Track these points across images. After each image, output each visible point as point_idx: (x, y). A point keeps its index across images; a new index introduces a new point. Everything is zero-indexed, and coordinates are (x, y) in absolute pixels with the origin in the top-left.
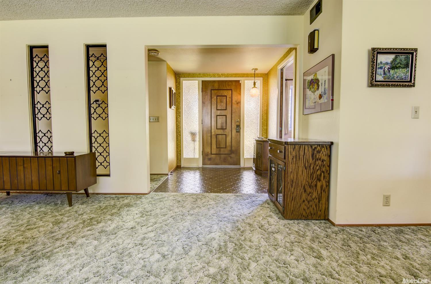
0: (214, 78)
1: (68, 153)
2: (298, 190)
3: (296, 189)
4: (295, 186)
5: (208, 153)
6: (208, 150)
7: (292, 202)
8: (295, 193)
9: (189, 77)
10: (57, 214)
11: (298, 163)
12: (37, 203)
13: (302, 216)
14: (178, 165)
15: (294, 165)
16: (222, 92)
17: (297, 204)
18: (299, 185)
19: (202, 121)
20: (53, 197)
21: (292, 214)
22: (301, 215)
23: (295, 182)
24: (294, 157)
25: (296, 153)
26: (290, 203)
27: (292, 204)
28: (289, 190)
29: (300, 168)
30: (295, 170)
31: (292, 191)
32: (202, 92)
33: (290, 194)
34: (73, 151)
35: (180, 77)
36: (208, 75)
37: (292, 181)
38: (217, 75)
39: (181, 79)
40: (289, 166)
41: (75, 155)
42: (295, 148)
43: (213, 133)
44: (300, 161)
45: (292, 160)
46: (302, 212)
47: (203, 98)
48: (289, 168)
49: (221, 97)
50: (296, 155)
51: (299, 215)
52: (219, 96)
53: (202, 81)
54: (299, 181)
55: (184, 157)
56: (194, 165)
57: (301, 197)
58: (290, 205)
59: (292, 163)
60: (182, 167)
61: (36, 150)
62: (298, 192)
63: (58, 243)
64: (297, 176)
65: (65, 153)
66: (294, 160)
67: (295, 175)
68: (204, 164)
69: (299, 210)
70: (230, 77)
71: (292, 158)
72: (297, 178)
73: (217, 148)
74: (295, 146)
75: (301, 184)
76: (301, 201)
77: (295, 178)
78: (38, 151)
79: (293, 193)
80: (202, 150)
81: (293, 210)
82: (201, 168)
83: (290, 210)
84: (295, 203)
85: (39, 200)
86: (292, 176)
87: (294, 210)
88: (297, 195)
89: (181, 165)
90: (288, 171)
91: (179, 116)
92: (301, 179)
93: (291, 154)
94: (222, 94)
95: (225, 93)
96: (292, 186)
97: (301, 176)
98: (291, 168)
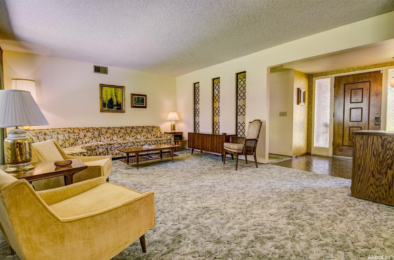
0: (348, 73)
1: (224, 134)
2: (366, 174)
3: (363, 172)
4: (362, 170)
5: (339, 144)
6: (339, 141)
7: (359, 183)
8: (362, 176)
9: (321, 76)
10: (216, 163)
11: (366, 151)
12: (210, 158)
13: (370, 198)
14: (308, 152)
15: (362, 152)
16: (357, 85)
17: (365, 186)
18: (367, 170)
19: (334, 114)
20: (218, 157)
21: (358, 193)
22: (368, 196)
23: (363, 167)
24: (361, 145)
25: (364, 142)
26: (357, 184)
27: (359, 185)
28: (356, 173)
29: (368, 155)
30: (363, 156)
31: (360, 174)
32: (334, 87)
33: (356, 175)
34: (226, 133)
35: (313, 77)
36: (341, 71)
37: (360, 165)
38: (352, 70)
39: (314, 79)
40: (357, 152)
41: (227, 135)
42: (362, 137)
43: (346, 126)
44: (368, 149)
45: (360, 148)
46: (369, 194)
47: (336, 93)
48: (356, 154)
49: (356, 90)
50: (364, 144)
51: (366, 196)
52: (353, 89)
53: (335, 77)
54: (366, 166)
55: (314, 146)
56: (325, 154)
57: (368, 181)
58: (356, 185)
59: (360, 150)
60: (312, 154)
61: (213, 132)
62: (366, 176)
63: (210, 172)
64: (364, 161)
65: (222, 134)
66: (362, 147)
67: (363, 160)
68: (334, 154)
69: (366, 192)
70: (368, 69)
71: (359, 146)
72: (364, 164)
73: (349, 140)
74: (362, 136)
75: (369, 169)
76: (368, 184)
77: (362, 163)
78: (214, 132)
79: (360, 176)
80: (333, 141)
81: (359, 191)
82: (331, 158)
83: (357, 189)
84: (362, 185)
85: (212, 157)
86: (359, 161)
87: (361, 190)
88: (364, 178)
89: (311, 153)
90: (355, 157)
91: (310, 111)
92: (369, 164)
93: (359, 142)
94: (357, 87)
95: (360, 86)
96: (359, 170)
97: (369, 162)
98: (358, 154)
